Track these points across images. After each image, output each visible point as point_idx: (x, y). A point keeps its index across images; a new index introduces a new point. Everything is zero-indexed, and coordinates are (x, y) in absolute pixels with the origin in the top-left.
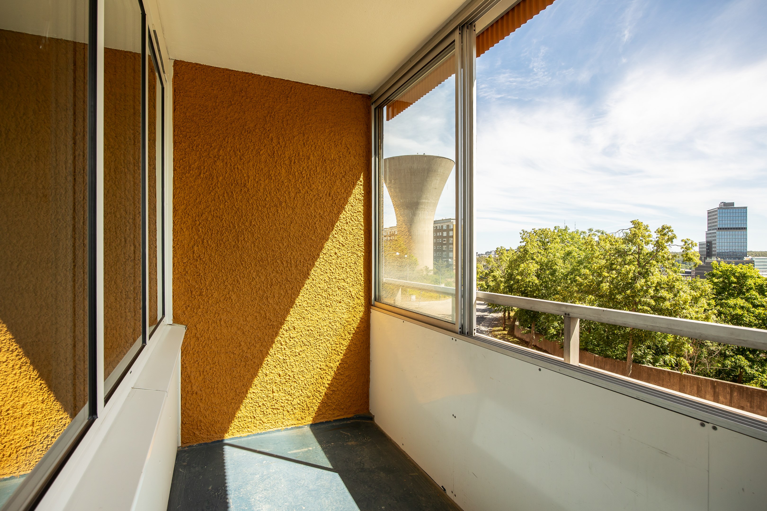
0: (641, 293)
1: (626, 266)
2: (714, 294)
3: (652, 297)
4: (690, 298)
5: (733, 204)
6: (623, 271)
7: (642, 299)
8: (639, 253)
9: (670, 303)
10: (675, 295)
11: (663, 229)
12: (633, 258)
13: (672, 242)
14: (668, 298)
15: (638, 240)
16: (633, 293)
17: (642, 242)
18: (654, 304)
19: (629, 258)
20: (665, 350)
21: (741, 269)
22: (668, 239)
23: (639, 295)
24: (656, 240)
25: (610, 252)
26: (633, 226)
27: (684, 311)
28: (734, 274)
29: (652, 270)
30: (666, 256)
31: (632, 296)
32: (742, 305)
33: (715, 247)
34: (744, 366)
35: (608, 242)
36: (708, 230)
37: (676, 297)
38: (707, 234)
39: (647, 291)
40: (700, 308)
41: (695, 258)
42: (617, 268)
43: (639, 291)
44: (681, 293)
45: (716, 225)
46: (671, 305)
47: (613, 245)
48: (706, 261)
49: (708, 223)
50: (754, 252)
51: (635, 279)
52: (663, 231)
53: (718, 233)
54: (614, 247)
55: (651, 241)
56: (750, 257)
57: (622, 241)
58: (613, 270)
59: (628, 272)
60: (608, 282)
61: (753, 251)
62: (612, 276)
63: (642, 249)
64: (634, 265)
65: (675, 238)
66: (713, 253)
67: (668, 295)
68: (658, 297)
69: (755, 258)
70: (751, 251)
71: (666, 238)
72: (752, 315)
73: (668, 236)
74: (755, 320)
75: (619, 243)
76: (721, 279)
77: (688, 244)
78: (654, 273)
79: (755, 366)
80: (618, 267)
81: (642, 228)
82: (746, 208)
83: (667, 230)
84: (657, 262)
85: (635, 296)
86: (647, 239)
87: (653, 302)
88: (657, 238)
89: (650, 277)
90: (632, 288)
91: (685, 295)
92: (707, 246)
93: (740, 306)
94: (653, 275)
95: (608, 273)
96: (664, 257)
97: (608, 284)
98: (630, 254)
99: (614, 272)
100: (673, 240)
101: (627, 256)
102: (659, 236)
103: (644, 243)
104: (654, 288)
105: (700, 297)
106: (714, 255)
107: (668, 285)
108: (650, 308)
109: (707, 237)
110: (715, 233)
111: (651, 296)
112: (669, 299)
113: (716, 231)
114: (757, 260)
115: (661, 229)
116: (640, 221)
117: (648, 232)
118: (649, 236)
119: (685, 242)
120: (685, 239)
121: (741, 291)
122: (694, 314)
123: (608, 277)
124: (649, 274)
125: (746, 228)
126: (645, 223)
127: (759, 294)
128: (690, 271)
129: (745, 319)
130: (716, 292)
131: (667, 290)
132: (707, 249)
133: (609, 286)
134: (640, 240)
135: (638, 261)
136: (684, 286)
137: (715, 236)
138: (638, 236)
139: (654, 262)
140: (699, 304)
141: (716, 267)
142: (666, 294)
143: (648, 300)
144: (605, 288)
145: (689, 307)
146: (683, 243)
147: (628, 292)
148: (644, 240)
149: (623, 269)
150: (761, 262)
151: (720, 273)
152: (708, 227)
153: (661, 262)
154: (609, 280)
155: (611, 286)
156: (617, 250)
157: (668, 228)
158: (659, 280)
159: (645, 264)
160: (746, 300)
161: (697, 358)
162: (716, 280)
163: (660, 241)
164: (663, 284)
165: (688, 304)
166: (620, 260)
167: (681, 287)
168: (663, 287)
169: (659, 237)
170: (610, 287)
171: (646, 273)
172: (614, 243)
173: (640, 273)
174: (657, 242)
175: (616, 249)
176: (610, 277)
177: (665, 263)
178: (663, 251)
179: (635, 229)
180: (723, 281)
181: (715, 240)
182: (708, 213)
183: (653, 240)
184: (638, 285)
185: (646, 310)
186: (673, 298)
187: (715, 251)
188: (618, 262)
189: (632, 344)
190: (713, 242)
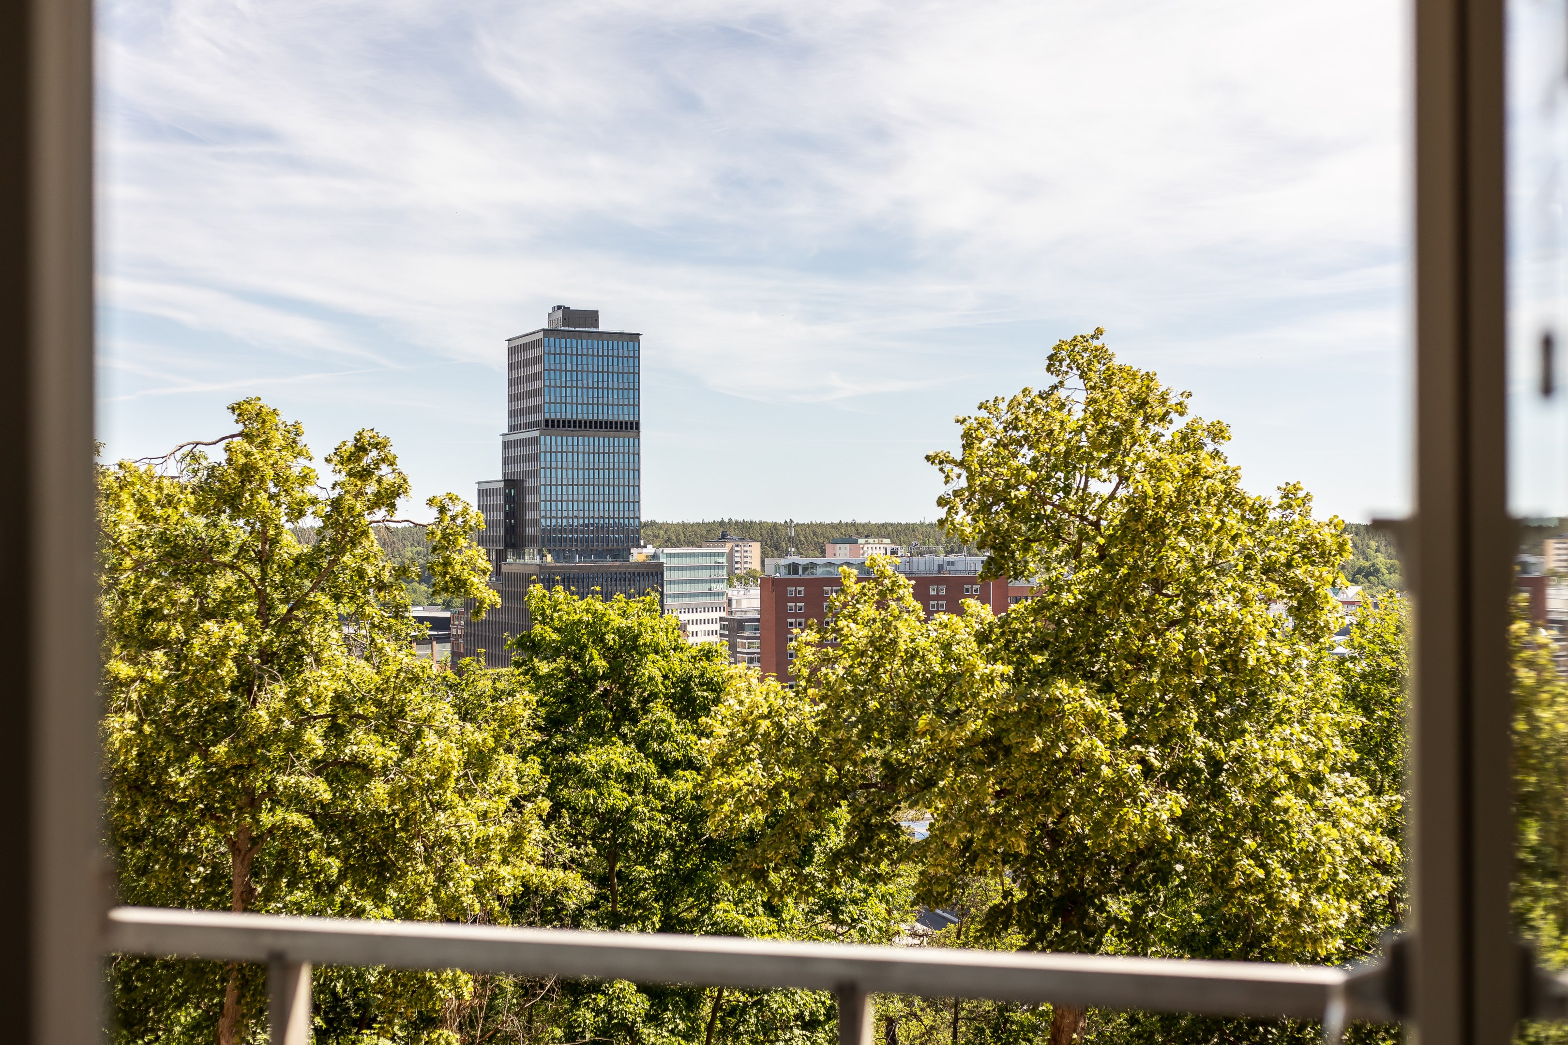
0: (276, 752)
1: (210, 625)
2: (540, 729)
3: (319, 767)
4: (456, 756)
5: (592, 317)
6: (198, 648)
7: (281, 780)
8: (264, 559)
9: (388, 787)
10: (408, 750)
11: (361, 449)
12: (240, 583)
13: (392, 506)
14: (378, 763)
15: (262, 497)
16: (240, 752)
17: (278, 505)
18: (327, 796)
19: (222, 585)
20: (363, 1006)
21: (624, 614)
22: (378, 494)
23: (267, 762)
24: (334, 494)
25: (136, 554)
26: (240, 428)
27: (441, 817)
28: (600, 639)
29: (314, 636)
30: (370, 571)
31: (240, 771)
32: (627, 770)
33: (536, 506)
34: (634, 1022)
35: (130, 505)
36: (512, 428)
37: (411, 755)
38: (506, 445)
39: (294, 742)
40: (496, 798)
41: (475, 580)
42: (173, 635)
43: (264, 741)
44: (430, 739)
45: (537, 409)
46: (391, 794)
47: (155, 519)
48: (504, 568)
49: (512, 398)
50: (660, 526)
51: (250, 684)
52: (360, 459)
53: (548, 441)
54: (159, 528)
55: (314, 502)
56: (650, 550)
57: (192, 499)
58: (153, 645)
59: (218, 654)
60: (130, 708)
61: (659, 521)
62: (149, 674)
63: (274, 542)
64: (239, 618)
65: (406, 492)
66: (529, 531)
67: (381, 750)
68: (344, 765)
69: (667, 551)
70: (653, 524)
71: (371, 488)
72: (659, 804)
73: (379, 481)
74: (669, 824)
75: (182, 509)
76: (561, 662)
77: (453, 518)
78: (326, 655)
79: (668, 1015)
80: (177, 631)
81: (278, 439)
82: (635, 338)
83: (374, 453)
84: (337, 598)
85: (251, 766)
86: (297, 494)
87: (322, 790)
88: (338, 490)
89: (307, 674)
90: (233, 729)
91: (443, 744)
92: (508, 499)
93: (620, 772)
94: (318, 661)
95: (133, 661)
96: (361, 573)
97: (131, 717)
98: (225, 565)
99: (159, 655)
100: (398, 502)
101: (212, 572)
102: (342, 477)
103: (283, 509)
104: (326, 723)
105: (494, 750)
106: (534, 540)
107: (379, 704)
108: (313, 816)
109: (506, 461)
110: (534, 441)
111: (315, 762)
112: (385, 767)
113: (536, 433)
114: (675, 562)
115: (350, 447)
116: (268, 403)
117: (302, 461)
118: (305, 479)
119: (442, 510)
120: (440, 493)
121: (627, 709)
122: (474, 823)
123: (133, 681)
124: (300, 657)
125: (638, 424)
126: (287, 417)
127: (679, 716)
128: (447, 614)
129: (637, 826)
130: (547, 719)
131: (377, 731)
132: (507, 515)
133: (137, 727)
134: (271, 497)
135: (261, 597)
136: (438, 706)
137: (534, 458)
138: (262, 480)
139: (324, 601)
140: (492, 782)
141: (543, 614)
142: (371, 749)
143: (305, 780)
144: (116, 739)
145: (456, 798)
146: (434, 513)
147: (221, 749)
148: (283, 499)
149: (197, 642)
150: (682, 568)
151: (555, 636)
152: (512, 414)
153: (353, 598)
154: (134, 696)
155: (147, 729)
156: (167, 541)
157: (376, 446)
158: (339, 685)
159: (290, 611)
160: (641, 746)
161: (486, 1018)
162: (544, 668)
163: (349, 500)
164: (362, 700)
165: (452, 784)
166: (183, 594)
167: (427, 709)
168: (359, 716)
169: (342, 485)
170: (140, 731)
171: (291, 650)
172: (158, 511)
173: (267, 656)
174: (336, 504)
175: (163, 538)
176: (143, 680)
177: (367, 602)
178: (358, 551)
179: (246, 446)
180: (568, 671)
181: (535, 474)
182: (512, 351)
183: (322, 496)
184: (263, 713)
185: (295, 829)
186: (397, 764)
187: (536, 522)
188: (174, 603)
189: (238, 1002)
190: (529, 483)
